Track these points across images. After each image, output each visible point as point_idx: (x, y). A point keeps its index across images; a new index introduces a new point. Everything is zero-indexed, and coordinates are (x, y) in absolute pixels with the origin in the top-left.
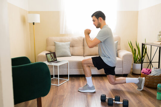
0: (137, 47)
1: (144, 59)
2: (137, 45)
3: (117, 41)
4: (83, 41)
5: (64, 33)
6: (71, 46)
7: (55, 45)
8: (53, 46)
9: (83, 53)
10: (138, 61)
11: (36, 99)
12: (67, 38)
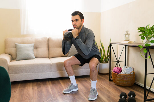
2: (101, 45)
4: (47, 42)
5: (25, 33)
6: (34, 48)
7: (16, 46)
8: (13, 48)
9: (48, 55)
10: (103, 61)
12: (29, 39)
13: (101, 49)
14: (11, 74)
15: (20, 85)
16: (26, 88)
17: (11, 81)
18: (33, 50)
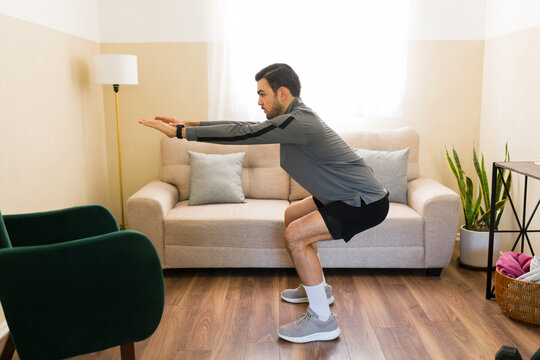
0: (478, 170)
1: (500, 214)
2: (476, 164)
3: (405, 150)
6: (244, 167)
7: (190, 161)
8: (183, 166)
9: (286, 191)
10: (478, 223)
11: (119, 347)
13: (469, 182)
14: (173, 247)
15: (194, 280)
16: (209, 295)
17: (163, 267)
18: (238, 173)
